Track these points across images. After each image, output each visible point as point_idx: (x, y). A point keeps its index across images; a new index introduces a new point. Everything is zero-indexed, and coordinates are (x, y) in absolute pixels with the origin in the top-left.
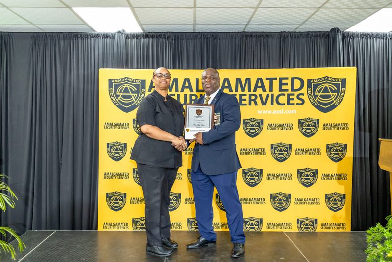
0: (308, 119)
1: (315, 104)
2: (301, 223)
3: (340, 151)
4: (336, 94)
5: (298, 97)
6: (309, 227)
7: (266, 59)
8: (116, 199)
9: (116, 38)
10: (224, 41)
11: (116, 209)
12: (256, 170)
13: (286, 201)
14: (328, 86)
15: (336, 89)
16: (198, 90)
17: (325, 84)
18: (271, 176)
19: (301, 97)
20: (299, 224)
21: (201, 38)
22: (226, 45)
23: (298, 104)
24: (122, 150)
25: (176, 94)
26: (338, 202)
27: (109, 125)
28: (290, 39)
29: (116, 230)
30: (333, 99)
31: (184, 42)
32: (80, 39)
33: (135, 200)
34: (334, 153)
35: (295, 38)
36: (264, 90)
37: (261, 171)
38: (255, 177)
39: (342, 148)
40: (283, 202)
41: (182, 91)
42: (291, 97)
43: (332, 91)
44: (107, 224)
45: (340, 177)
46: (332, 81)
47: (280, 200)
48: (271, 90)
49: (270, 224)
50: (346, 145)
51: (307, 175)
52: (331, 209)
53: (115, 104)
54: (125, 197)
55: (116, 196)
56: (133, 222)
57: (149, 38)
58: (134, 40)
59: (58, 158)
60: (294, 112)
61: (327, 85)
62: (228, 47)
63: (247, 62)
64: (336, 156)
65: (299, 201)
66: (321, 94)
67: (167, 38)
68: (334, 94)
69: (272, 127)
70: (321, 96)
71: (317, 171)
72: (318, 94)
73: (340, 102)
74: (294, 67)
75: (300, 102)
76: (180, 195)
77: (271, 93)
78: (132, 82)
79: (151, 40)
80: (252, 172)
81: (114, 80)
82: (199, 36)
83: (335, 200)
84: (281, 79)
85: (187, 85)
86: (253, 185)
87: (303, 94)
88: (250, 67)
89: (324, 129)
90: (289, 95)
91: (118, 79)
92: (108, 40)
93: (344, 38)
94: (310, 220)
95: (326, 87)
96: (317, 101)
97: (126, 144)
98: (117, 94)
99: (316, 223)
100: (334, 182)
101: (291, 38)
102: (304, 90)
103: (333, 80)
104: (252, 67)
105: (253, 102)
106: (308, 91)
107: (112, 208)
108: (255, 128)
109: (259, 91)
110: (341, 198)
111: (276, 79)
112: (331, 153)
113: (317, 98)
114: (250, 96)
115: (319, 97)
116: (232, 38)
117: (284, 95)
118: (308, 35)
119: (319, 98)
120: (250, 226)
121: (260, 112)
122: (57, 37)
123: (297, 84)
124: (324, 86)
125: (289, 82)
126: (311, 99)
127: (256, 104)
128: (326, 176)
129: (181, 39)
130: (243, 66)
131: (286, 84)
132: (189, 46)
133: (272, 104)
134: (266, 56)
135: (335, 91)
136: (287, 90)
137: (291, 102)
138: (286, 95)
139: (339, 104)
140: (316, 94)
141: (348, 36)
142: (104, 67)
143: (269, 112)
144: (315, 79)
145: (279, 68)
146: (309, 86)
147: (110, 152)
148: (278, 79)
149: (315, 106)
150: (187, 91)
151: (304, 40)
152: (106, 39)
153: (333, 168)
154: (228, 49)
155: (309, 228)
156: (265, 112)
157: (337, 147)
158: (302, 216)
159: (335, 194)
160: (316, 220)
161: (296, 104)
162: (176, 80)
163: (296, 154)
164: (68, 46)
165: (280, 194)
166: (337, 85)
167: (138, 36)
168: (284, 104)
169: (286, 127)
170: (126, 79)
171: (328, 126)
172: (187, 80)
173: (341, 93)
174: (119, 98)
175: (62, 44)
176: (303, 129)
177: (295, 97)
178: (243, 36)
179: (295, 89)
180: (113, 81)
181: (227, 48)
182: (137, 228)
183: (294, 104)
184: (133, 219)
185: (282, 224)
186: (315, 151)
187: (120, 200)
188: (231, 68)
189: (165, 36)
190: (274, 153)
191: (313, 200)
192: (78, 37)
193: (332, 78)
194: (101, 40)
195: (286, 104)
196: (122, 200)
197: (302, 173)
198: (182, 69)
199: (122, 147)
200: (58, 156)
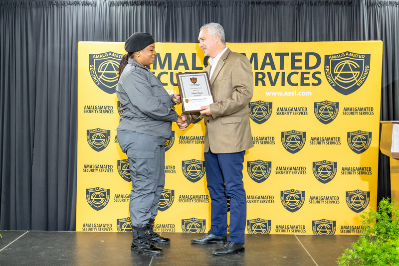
0: (326, 102)
1: (334, 85)
2: (317, 225)
3: (363, 140)
4: (359, 72)
5: (314, 76)
6: (327, 230)
7: (277, 31)
8: (98, 196)
9: (98, 5)
10: (227, 9)
11: (98, 207)
12: (263, 163)
13: (300, 199)
14: (349, 64)
15: (359, 67)
16: (194, 67)
17: (346, 61)
18: (282, 170)
19: (317, 75)
20: (315, 227)
21: (199, 5)
22: (229, 14)
23: (313, 84)
24: (105, 138)
25: (169, 71)
26: (360, 201)
27: (89, 109)
28: (305, 8)
29: (97, 231)
30: (355, 79)
31: (179, 9)
32: (55, 6)
33: (119, 198)
34: (356, 143)
35: (311, 5)
36: (273, 68)
37: (270, 163)
38: (262, 171)
39: (366, 136)
40: (295, 200)
41: (176, 68)
42: (305, 76)
43: (354, 70)
44: (87, 225)
45: (364, 171)
46: (354, 58)
47: (292, 198)
48: (282, 67)
49: (280, 227)
50: (370, 134)
51: (324, 169)
52: (352, 209)
53: (97, 83)
54: (109, 194)
55: (98, 193)
56: (118, 223)
57: (137, 5)
58: (119, 8)
59: (30, 147)
60: (309, 93)
61: (347, 62)
62: (232, 16)
63: (253, 33)
64: (358, 146)
65: (315, 200)
66: (341, 72)
67: (159, 5)
68: (356, 72)
69: (283, 111)
70: (341, 75)
71: (335, 164)
72: (337, 72)
73: (364, 82)
74: (311, 40)
75: (316, 82)
76: (173, 191)
77: (281, 71)
78: (117, 58)
79: (139, 7)
80: (259, 165)
81: (95, 55)
82: (197, 3)
83: (357, 198)
84: (294, 55)
85: (182, 61)
86: (259, 180)
87: (319, 73)
88: (257, 40)
89: (344, 114)
90: (303, 74)
91: (100, 55)
92: (89, 7)
93: (370, 6)
94: (328, 222)
95: (347, 65)
96: (336, 80)
97: (109, 131)
98: (99, 72)
99: (335, 225)
100: (356, 177)
101: (307, 5)
102: (321, 68)
103: (355, 56)
104: (260, 40)
105: (260, 82)
106: (325, 69)
107: (93, 207)
108: (262, 112)
109: (268, 68)
110: (364, 196)
111: (287, 54)
112: (353, 143)
113: (336, 78)
114: (257, 74)
115: (338, 76)
116: (236, 5)
117: (297, 73)
118: (327, 2)
119: (338, 78)
120: (256, 229)
121: (268, 94)
122: (28, 5)
123: (313, 61)
124: (344, 64)
125: (303, 58)
126: (329, 78)
127: (264, 84)
128: (347, 171)
129: (175, 7)
130: (249, 39)
131: (300, 61)
132: (185, 15)
133: (283, 84)
134: (277, 26)
135: (357, 70)
136: (300, 68)
137: (305, 82)
138: (300, 74)
139: (361, 85)
140: (335, 72)
141: (375, 4)
142: (83, 40)
143: (280, 94)
144: (334, 55)
145: (293, 41)
146: (327, 63)
147: (90, 140)
148: (290, 55)
149: (334, 87)
150: (182, 69)
151: (323, 8)
152: (86, 7)
153: (355, 160)
154: (232, 19)
155: (326, 232)
156: (274, 94)
157: (360, 136)
158: (317, 218)
159: (357, 191)
160: (335, 222)
161: (311, 84)
162: (169, 55)
163: (312, 143)
164: (41, 15)
165: (292, 191)
166: (360, 63)
167: (124, 4)
168: (297, 85)
169: (300, 111)
170: (110, 54)
171: (349, 111)
172: (182, 55)
173: (364, 72)
174: (101, 77)
175: (34, 12)
176: (320, 113)
177: (310, 76)
178: (249, 2)
179: (310, 66)
180: (94, 57)
181: (230, 18)
182: (122, 230)
183: (308, 85)
184: (118, 220)
185: (294, 227)
186: (333, 141)
187: (102, 197)
188: (235, 42)
189: (156, 3)
190: (284, 143)
191: (331, 198)
192: (53, 5)
193: (354, 54)
194: (80, 8)
195: (299, 84)
196: (105, 197)
197: (318, 166)
198: (177, 42)
199: (105, 134)
200: (30, 145)
